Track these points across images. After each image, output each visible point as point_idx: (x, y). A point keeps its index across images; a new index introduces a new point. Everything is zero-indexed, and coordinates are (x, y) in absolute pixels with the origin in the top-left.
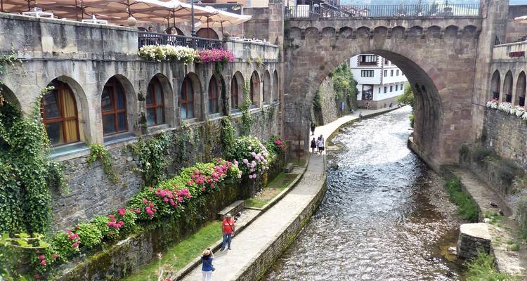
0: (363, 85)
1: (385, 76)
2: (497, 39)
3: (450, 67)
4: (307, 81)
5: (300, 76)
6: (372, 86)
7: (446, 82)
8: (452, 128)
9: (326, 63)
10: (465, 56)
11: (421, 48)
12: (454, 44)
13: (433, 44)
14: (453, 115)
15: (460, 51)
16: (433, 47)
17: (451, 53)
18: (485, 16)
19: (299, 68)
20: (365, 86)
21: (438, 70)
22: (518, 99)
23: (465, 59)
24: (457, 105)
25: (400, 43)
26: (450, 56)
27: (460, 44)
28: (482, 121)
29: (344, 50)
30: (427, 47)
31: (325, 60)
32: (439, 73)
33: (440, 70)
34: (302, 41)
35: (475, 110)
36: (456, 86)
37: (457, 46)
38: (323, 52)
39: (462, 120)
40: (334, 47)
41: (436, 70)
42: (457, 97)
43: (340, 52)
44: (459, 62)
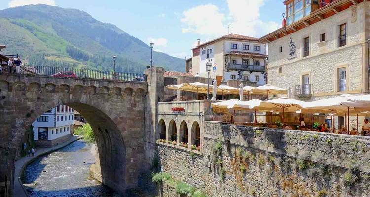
0: (40, 128)
1: (58, 120)
2: (159, 98)
3: (128, 116)
4: (14, 127)
5: (7, 123)
6: (47, 128)
7: (126, 127)
8: (132, 161)
9: (32, 111)
10: (137, 109)
11: (108, 102)
12: (130, 100)
13: (116, 100)
14: (132, 150)
15: (134, 105)
16: (116, 102)
17: (128, 106)
18: (149, 83)
19: (6, 116)
20: (41, 129)
21: (120, 118)
22: (181, 139)
23: (138, 111)
24: (134, 143)
25: (93, 97)
26: (128, 108)
27: (134, 100)
28: (154, 154)
29: (48, 101)
30: (113, 102)
31: (31, 109)
32: (121, 120)
33: (122, 118)
34: (9, 92)
35: (147, 146)
36: (133, 129)
37: (132, 102)
38: (29, 103)
39: (138, 154)
40: (39, 98)
41: (119, 118)
42: (134, 138)
43: (44, 103)
44: (134, 113)
